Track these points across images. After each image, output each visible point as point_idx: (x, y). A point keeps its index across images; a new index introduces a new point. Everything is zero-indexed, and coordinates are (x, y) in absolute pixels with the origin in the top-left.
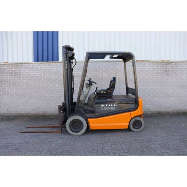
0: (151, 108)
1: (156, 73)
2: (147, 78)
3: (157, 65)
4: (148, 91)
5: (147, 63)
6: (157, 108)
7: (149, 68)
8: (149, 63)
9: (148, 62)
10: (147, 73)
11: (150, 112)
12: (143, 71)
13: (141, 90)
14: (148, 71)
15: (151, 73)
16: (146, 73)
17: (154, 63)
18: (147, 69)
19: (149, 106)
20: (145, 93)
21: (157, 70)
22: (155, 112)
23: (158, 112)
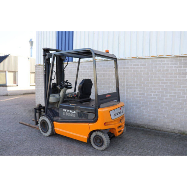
0: (170, 124)
1: (180, 74)
2: (165, 81)
3: (183, 62)
4: (166, 99)
5: (167, 59)
6: (179, 126)
7: (170, 66)
8: (170, 59)
9: (168, 57)
10: (166, 74)
11: (168, 130)
12: (159, 71)
13: (157, 97)
14: (168, 70)
15: (172, 74)
16: (164, 74)
17: (179, 58)
18: (165, 68)
19: (166, 120)
20: (162, 102)
21: (182, 68)
22: (176, 131)
23: (180, 132)
